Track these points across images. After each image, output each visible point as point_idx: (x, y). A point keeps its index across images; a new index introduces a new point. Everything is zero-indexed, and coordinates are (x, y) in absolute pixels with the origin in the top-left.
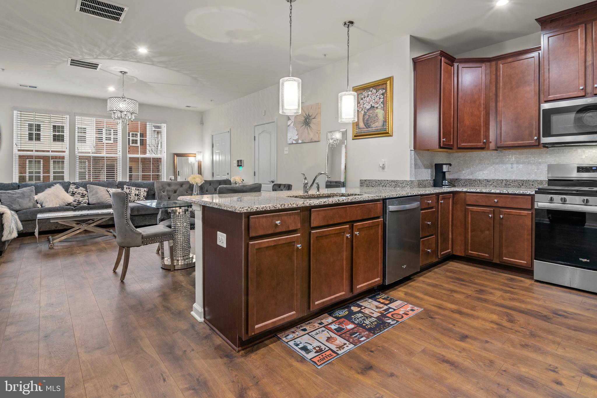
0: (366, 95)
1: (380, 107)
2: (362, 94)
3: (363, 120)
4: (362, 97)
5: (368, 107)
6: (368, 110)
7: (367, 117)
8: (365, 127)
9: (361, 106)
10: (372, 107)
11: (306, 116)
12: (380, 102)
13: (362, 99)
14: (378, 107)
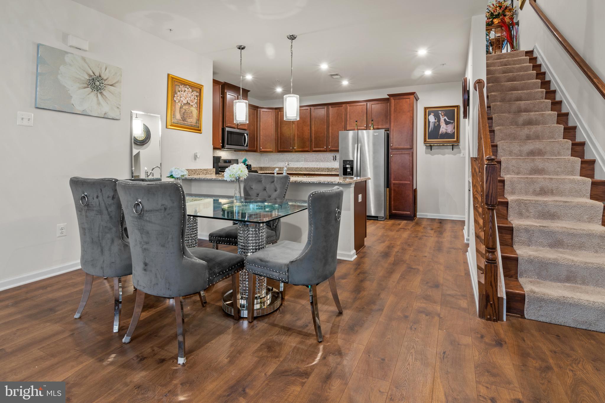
0: (183, 90)
1: (194, 106)
2: (179, 86)
3: (180, 112)
4: (180, 89)
5: (185, 102)
6: (185, 104)
7: (184, 111)
8: (182, 120)
9: (178, 98)
10: (188, 103)
11: (92, 74)
12: (195, 103)
13: (179, 91)
14: (193, 106)
